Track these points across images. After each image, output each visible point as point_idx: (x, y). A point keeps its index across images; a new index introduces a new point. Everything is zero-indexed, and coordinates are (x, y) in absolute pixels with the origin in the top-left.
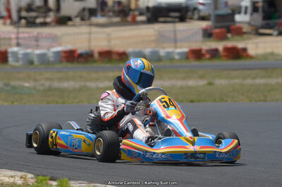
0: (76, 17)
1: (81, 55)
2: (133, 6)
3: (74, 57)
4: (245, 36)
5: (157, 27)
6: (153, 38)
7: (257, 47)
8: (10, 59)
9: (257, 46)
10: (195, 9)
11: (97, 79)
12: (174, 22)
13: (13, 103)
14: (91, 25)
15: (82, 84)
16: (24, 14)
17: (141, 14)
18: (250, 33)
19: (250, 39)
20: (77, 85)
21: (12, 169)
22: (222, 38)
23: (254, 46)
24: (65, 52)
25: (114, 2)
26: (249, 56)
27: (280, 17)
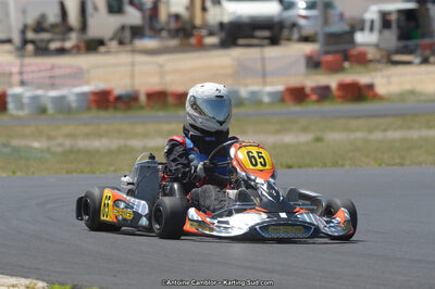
0: (112, 39)
1: (119, 98)
2: (198, 21)
3: (108, 101)
4: (371, 66)
5: (236, 53)
6: (230, 71)
7: (389, 83)
8: (11, 106)
9: (389, 81)
10: (294, 25)
11: (146, 135)
12: (261, 46)
13: (14, 173)
14: (134, 51)
15: (122, 142)
16: (30, 35)
17: (211, 34)
18: (378, 61)
19: (376, 70)
20: (114, 144)
21: (12, 275)
22: (336, 68)
23: (385, 80)
24: (95, 94)
25: (170, 16)
26: (376, 97)
27: (423, 36)
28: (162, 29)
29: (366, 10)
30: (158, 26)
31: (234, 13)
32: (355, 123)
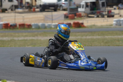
0: (9, 9)
1: (11, 26)
2: (34, 4)
3: (8, 26)
4: (83, 18)
5: (44, 14)
6: (43, 18)
9: (88, 22)
10: (61, 6)
11: (19, 36)
12: (52, 11)
14: (16, 12)
15: (12, 38)
17: (37, 8)
18: (85, 16)
19: (84, 19)
20: (10, 39)
22: (73, 18)
23: (86, 22)
24: (4, 24)
25: (26, 3)
26: (84, 27)
27: (97, 9)
28: (23, 6)
29: (81, 2)
30: (23, 5)
31: (44, 2)
32: (78, 34)
